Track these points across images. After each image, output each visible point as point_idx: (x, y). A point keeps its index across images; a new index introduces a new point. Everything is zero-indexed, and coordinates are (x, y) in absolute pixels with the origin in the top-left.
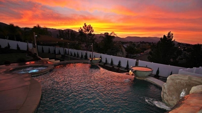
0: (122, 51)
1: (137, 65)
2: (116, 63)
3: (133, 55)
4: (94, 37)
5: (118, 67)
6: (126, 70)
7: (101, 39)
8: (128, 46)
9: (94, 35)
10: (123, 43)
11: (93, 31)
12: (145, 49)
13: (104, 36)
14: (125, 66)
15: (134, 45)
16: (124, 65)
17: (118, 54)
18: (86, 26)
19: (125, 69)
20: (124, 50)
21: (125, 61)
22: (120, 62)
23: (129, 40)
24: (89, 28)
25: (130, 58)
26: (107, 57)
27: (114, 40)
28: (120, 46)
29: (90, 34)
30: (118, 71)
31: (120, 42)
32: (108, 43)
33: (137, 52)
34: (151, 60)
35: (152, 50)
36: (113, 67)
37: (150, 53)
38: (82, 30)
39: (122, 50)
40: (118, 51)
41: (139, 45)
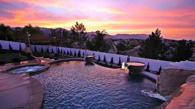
1: (128, 60)
2: (109, 60)
3: (124, 52)
4: (86, 35)
5: (110, 63)
6: (119, 66)
7: (93, 37)
8: (118, 43)
9: (86, 33)
10: (114, 40)
11: (85, 29)
12: (135, 46)
13: (96, 34)
14: (118, 63)
15: (124, 42)
16: (116, 61)
17: (109, 51)
18: (77, 24)
20: (115, 47)
21: (116, 58)
22: (112, 59)
23: (119, 38)
24: (81, 27)
25: (121, 54)
26: (98, 54)
27: (105, 38)
28: (111, 43)
29: (82, 33)
30: (111, 67)
31: (111, 39)
32: (100, 41)
33: (128, 49)
34: (141, 56)
35: (142, 46)
36: (106, 63)
37: (140, 49)
38: (74, 28)
39: (113, 47)
40: (109, 48)
41: (129, 42)
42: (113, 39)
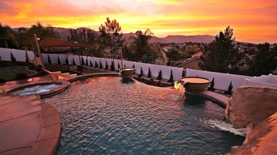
0: (162, 56)
1: (184, 75)
2: (155, 74)
3: (177, 62)
4: (123, 38)
5: (158, 79)
6: (170, 84)
7: (132, 41)
8: (169, 50)
9: (122, 35)
10: (163, 45)
11: (120, 29)
12: (193, 53)
13: (136, 36)
14: (168, 78)
15: (178, 47)
16: (166, 76)
17: (156, 61)
18: (109, 21)
19: (169, 81)
20: (164, 55)
21: (167, 71)
22: (160, 73)
23: (170, 41)
24: (114, 25)
25: (173, 65)
26: (140, 66)
27: (150, 41)
28: (159, 50)
29: (116, 34)
30: (159, 85)
31: (158, 43)
32: (142, 46)
33: (183, 58)
34: (203, 68)
35: (204, 54)
36: (152, 80)
37: (201, 57)
38: (104, 28)
40: (156, 57)
41: (184, 47)
42: (161, 43)
